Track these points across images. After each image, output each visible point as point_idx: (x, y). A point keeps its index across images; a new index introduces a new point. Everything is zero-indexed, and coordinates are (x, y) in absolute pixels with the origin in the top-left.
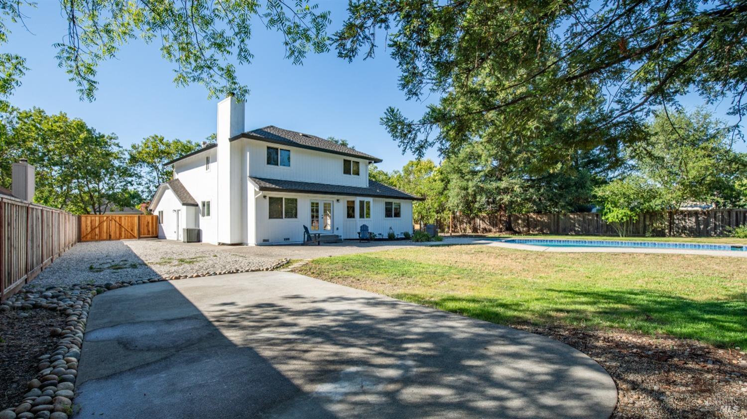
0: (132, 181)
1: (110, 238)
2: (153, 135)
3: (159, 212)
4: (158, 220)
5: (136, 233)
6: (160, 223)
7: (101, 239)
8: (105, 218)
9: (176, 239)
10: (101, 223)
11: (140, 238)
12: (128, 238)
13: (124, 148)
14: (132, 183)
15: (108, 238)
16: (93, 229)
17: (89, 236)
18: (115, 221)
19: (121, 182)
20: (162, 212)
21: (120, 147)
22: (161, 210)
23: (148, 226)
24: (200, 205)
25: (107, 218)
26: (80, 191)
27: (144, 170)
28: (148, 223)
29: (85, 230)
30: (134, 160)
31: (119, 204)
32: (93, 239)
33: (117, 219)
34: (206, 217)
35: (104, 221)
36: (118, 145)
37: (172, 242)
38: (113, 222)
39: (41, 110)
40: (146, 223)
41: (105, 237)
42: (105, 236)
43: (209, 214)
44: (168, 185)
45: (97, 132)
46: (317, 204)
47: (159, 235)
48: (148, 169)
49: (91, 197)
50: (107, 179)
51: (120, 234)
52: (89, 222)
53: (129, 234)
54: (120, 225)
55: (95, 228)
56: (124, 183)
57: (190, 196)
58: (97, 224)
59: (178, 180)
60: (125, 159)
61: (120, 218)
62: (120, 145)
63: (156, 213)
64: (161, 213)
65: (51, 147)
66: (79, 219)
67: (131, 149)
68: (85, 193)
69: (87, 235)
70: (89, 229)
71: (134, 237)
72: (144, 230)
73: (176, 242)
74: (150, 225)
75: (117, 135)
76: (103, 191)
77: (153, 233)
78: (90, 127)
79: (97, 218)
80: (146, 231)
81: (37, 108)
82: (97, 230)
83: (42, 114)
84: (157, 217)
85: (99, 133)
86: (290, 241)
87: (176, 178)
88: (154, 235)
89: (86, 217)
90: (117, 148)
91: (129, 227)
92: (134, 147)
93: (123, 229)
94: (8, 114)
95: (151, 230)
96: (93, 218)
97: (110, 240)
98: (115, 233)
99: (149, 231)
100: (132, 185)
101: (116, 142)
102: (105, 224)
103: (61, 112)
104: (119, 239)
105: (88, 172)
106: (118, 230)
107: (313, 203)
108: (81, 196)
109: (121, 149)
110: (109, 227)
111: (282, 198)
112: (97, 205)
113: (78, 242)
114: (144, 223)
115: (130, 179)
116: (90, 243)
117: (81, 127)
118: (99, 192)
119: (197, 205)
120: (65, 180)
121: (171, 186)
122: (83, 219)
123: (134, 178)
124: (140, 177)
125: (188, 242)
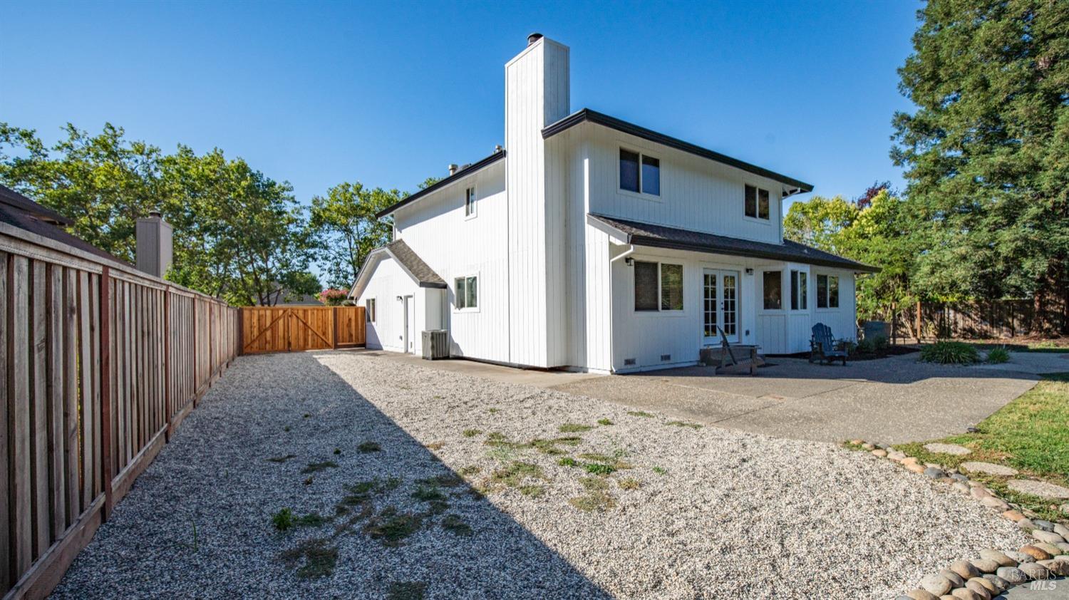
0: (315, 253)
1: (288, 348)
2: (343, 184)
3: (368, 301)
4: (366, 316)
5: (330, 340)
6: (369, 320)
7: (275, 351)
8: (281, 312)
9: (403, 351)
10: (274, 321)
11: (336, 347)
12: (317, 347)
13: (302, 204)
14: (316, 256)
15: (286, 347)
16: (262, 332)
17: (256, 344)
18: (297, 317)
19: (299, 256)
20: (374, 300)
21: (296, 202)
22: (370, 297)
23: (349, 325)
24: (452, 286)
25: (284, 312)
26: (242, 272)
27: (332, 237)
28: (350, 320)
29: (249, 332)
30: (318, 220)
31: (297, 289)
32: (262, 351)
33: (301, 314)
34: (466, 309)
35: (279, 318)
36: (293, 200)
37: (395, 355)
38: (294, 319)
39: (189, 149)
40: (346, 321)
41: (281, 346)
42: (280, 343)
43: (472, 304)
44: (387, 250)
45: (265, 178)
46: (714, 278)
47: (368, 341)
48: (338, 235)
49: (257, 280)
50: (278, 250)
51: (306, 340)
52: (255, 320)
53: (320, 341)
54: (305, 324)
55: (266, 330)
56: (304, 257)
57: (429, 269)
58: (268, 324)
59: (401, 241)
60: (302, 221)
61: (305, 311)
62: (296, 199)
63: (362, 303)
64: (372, 303)
65: (202, 203)
66: (240, 314)
67: (311, 205)
68: (248, 273)
69: (253, 341)
70: (256, 332)
71: (328, 346)
72: (344, 332)
73: (406, 356)
74: (353, 324)
75: (293, 184)
76: (274, 271)
77: (357, 338)
78: (254, 171)
79: (268, 313)
80: (346, 335)
81: (183, 146)
82: (269, 333)
83: (190, 155)
84: (364, 310)
85: (268, 179)
86: (672, 361)
87: (398, 238)
88: (360, 342)
89: (251, 310)
90: (292, 204)
91: (318, 327)
92: (315, 202)
93: (310, 332)
94: (145, 157)
95: (353, 333)
96: (262, 312)
97: (289, 351)
98: (297, 338)
99: (351, 335)
100: (315, 260)
101: (291, 194)
102: (281, 322)
103: (216, 149)
104: (304, 349)
105: (252, 243)
106: (301, 333)
107: (706, 277)
108: (243, 280)
109: (297, 206)
110: (287, 328)
111: (655, 265)
112: (264, 294)
113: (239, 355)
114: (343, 320)
115: (311, 251)
116: (257, 357)
117: (243, 169)
118: (268, 271)
119: (445, 286)
120: (221, 254)
121: (393, 252)
122: (246, 314)
123: (317, 250)
124: (326, 248)
125: (434, 359)
